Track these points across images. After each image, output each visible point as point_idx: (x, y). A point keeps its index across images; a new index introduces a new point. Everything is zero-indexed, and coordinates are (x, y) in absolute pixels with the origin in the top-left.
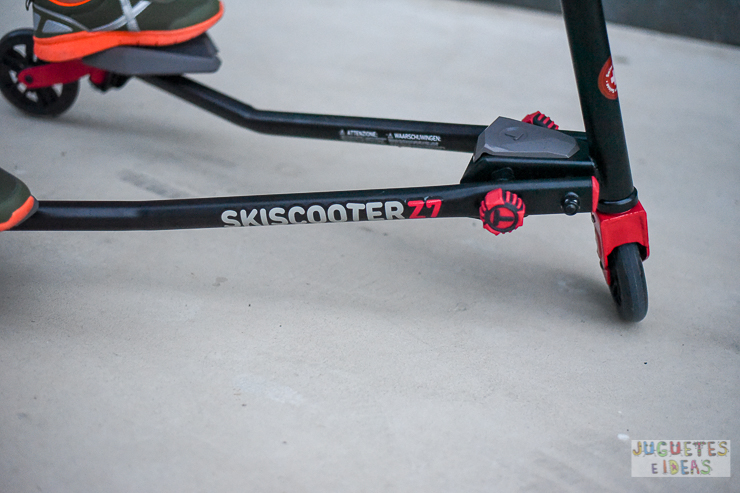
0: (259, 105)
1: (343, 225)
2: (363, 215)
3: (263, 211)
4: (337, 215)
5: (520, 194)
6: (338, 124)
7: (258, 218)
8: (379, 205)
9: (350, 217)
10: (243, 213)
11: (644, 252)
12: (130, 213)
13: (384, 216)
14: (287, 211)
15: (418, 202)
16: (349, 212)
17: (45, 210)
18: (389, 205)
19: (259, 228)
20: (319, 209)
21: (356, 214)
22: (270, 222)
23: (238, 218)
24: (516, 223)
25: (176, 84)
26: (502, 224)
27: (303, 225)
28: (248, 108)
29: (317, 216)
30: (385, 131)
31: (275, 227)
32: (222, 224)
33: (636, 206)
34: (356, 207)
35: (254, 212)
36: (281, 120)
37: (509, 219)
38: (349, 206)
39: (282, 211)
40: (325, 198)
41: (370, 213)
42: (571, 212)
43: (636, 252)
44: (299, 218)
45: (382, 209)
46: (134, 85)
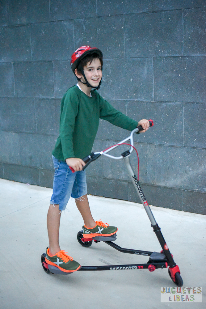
0: (122, 248)
1: (128, 270)
2: (131, 268)
3: (116, 268)
4: (127, 269)
5: (154, 265)
6: (134, 251)
7: (115, 269)
8: (133, 267)
9: (129, 269)
10: (113, 268)
11: (179, 273)
12: (96, 268)
13: (134, 269)
14: (120, 268)
15: (140, 266)
16: (129, 268)
17: (83, 267)
18: (135, 267)
19: (116, 270)
20: (124, 267)
21: (130, 268)
22: (117, 269)
23: (112, 269)
24: (153, 270)
25: (109, 243)
26: (151, 270)
27: (122, 270)
28: (120, 248)
29: (124, 269)
30: (140, 252)
31: (118, 270)
32: (110, 270)
33: (176, 266)
34: (130, 267)
35: (115, 268)
36: (125, 250)
37: (152, 269)
38: (129, 267)
39: (119, 268)
40: (126, 266)
41: (132, 268)
42: (162, 268)
43: (178, 273)
44: (122, 269)
45: (134, 268)
46: (102, 242)
